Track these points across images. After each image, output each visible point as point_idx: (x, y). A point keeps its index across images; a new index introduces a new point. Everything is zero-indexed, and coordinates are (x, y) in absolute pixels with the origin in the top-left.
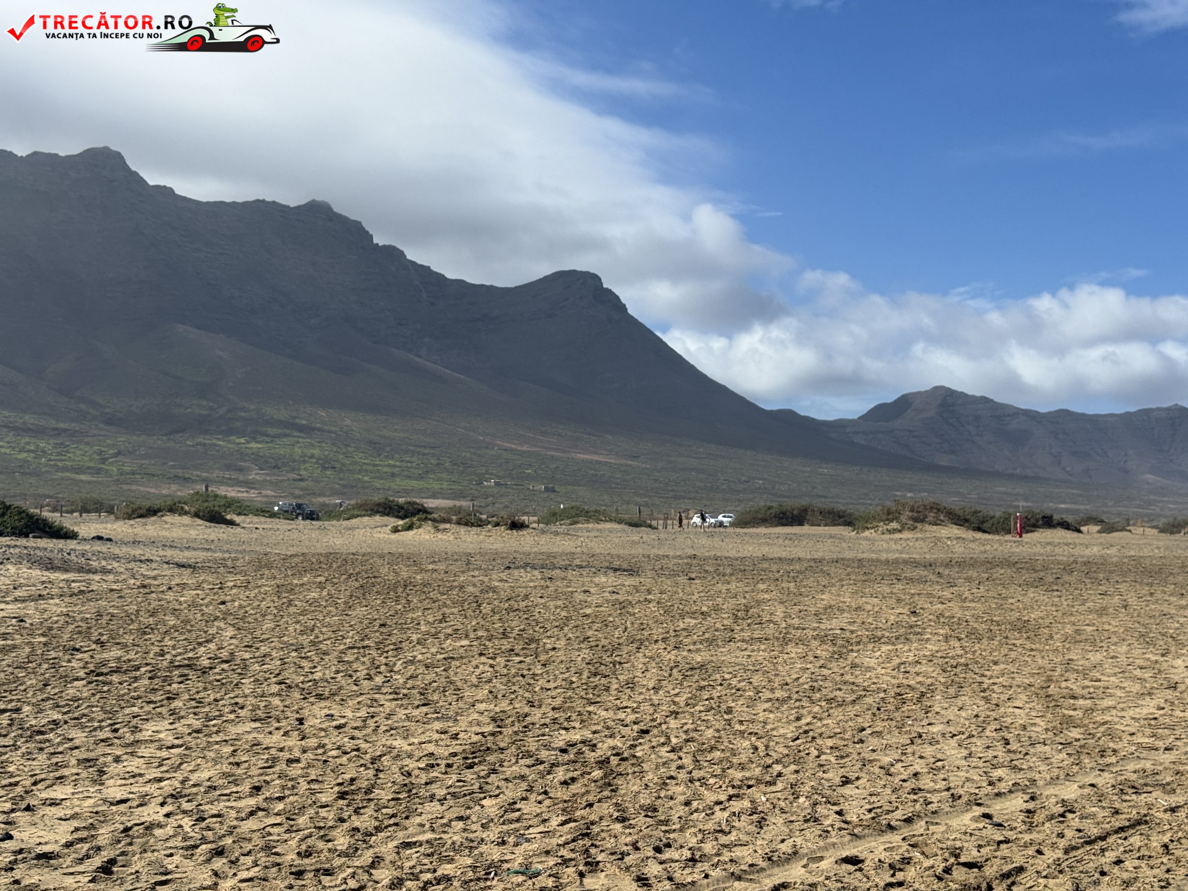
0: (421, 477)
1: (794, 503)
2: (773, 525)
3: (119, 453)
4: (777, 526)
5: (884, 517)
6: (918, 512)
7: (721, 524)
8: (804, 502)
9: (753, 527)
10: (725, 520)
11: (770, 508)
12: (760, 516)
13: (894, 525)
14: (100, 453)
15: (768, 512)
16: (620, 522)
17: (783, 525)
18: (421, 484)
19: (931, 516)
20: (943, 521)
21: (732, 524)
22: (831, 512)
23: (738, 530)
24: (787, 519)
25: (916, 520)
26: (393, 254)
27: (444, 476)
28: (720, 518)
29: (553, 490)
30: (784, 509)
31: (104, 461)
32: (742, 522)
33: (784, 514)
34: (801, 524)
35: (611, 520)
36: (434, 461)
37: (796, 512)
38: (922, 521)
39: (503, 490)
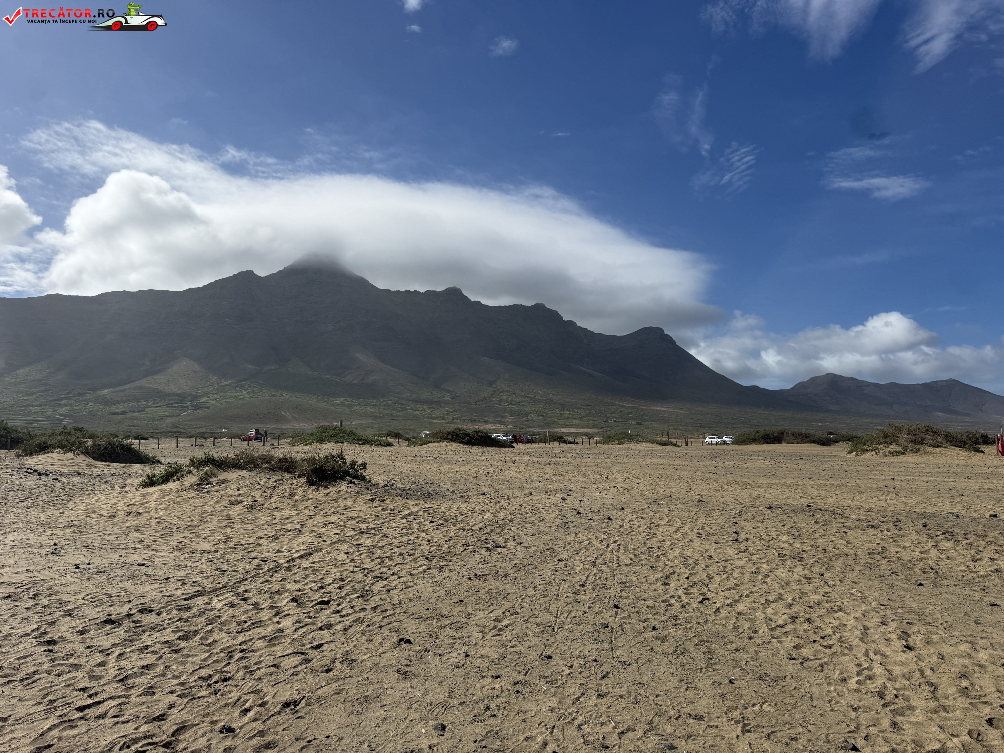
0: (580, 419)
1: (774, 429)
2: (760, 443)
3: (455, 411)
4: (763, 443)
5: (882, 440)
6: (915, 435)
7: (725, 443)
8: (780, 429)
9: (747, 444)
10: (727, 439)
11: (758, 432)
12: (751, 437)
13: (894, 447)
14: (447, 411)
15: (757, 435)
16: (653, 442)
17: (768, 443)
18: (580, 422)
19: (929, 438)
20: (941, 443)
21: (732, 443)
22: (800, 434)
23: (738, 447)
24: (770, 439)
25: (915, 442)
26: (571, 324)
27: (591, 418)
28: (724, 438)
29: (641, 424)
30: (767, 433)
31: (448, 414)
32: (738, 442)
33: (768, 435)
34: (780, 442)
35: (647, 441)
36: (588, 412)
37: (776, 434)
38: (921, 443)
39: (616, 424)
